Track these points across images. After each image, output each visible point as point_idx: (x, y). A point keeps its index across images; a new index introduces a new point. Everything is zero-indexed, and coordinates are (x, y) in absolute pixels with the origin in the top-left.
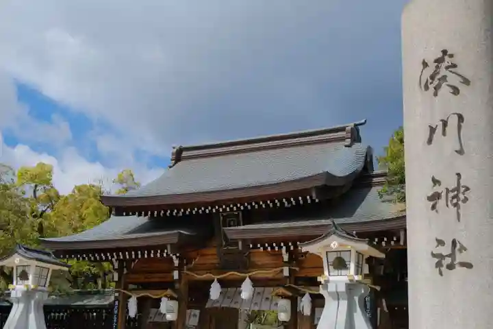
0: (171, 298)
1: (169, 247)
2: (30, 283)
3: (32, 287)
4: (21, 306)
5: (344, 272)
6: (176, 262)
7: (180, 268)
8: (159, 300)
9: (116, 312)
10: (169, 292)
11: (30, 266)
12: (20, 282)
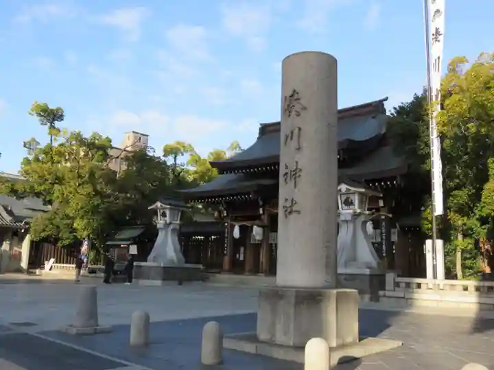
0: (259, 226)
1: (252, 193)
2: (168, 219)
3: (169, 221)
5: (351, 207)
6: (261, 203)
7: (263, 206)
8: (252, 227)
9: (226, 235)
10: (257, 222)
11: (166, 208)
12: (162, 218)
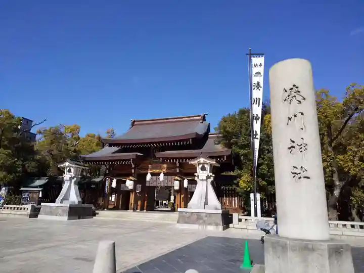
0: (131, 180)
1: (131, 160)
2: (72, 174)
3: (73, 175)
4: (69, 182)
5: (205, 172)
6: (133, 166)
7: (134, 168)
8: (126, 181)
9: (107, 185)
10: (130, 178)
11: (72, 167)
12: (68, 173)
